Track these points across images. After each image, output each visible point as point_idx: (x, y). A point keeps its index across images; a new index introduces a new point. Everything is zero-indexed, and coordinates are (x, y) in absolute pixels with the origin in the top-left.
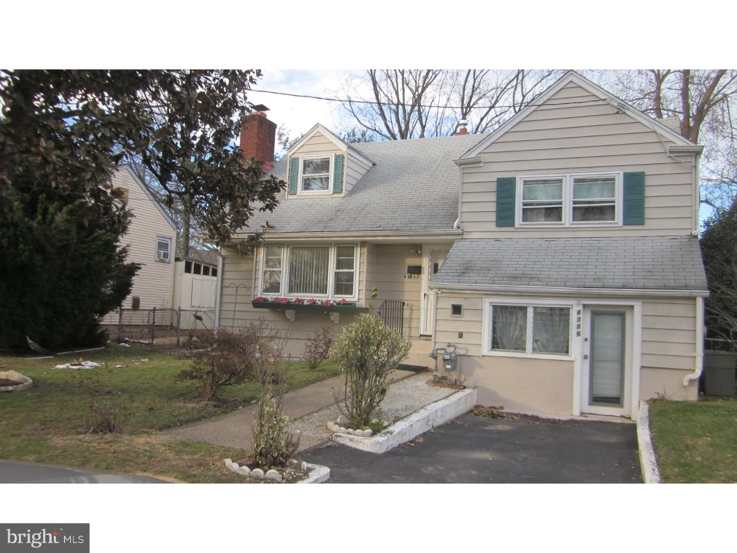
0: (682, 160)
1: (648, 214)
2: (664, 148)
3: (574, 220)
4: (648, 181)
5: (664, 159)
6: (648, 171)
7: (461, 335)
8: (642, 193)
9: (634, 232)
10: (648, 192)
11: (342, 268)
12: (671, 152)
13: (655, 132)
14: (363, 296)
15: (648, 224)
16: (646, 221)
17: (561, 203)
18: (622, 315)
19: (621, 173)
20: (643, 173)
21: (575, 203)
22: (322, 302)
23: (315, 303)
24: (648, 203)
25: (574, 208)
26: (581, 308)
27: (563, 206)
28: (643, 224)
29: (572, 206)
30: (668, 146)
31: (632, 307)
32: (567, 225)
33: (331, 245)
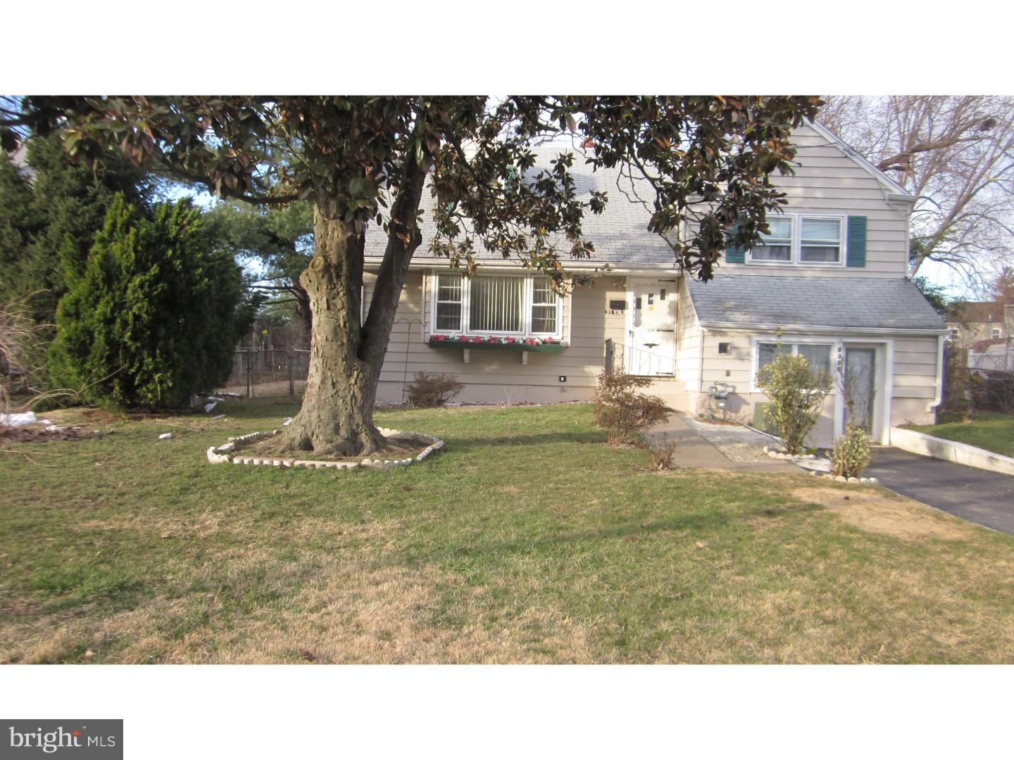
0: (900, 208)
1: (869, 257)
2: (884, 195)
3: (802, 259)
4: (870, 226)
5: (882, 205)
6: (869, 216)
7: (728, 374)
8: (864, 236)
9: (856, 273)
10: (870, 236)
11: (540, 302)
12: (890, 200)
13: (876, 179)
14: (568, 333)
15: (869, 266)
16: (867, 263)
17: (789, 242)
18: (872, 352)
19: (846, 216)
20: (865, 217)
21: (803, 242)
22: (524, 341)
23: (514, 342)
24: (869, 247)
25: (803, 248)
26: (841, 345)
27: (792, 245)
28: (863, 265)
29: (800, 245)
30: (887, 193)
31: (883, 345)
32: (795, 265)
33: (527, 274)
